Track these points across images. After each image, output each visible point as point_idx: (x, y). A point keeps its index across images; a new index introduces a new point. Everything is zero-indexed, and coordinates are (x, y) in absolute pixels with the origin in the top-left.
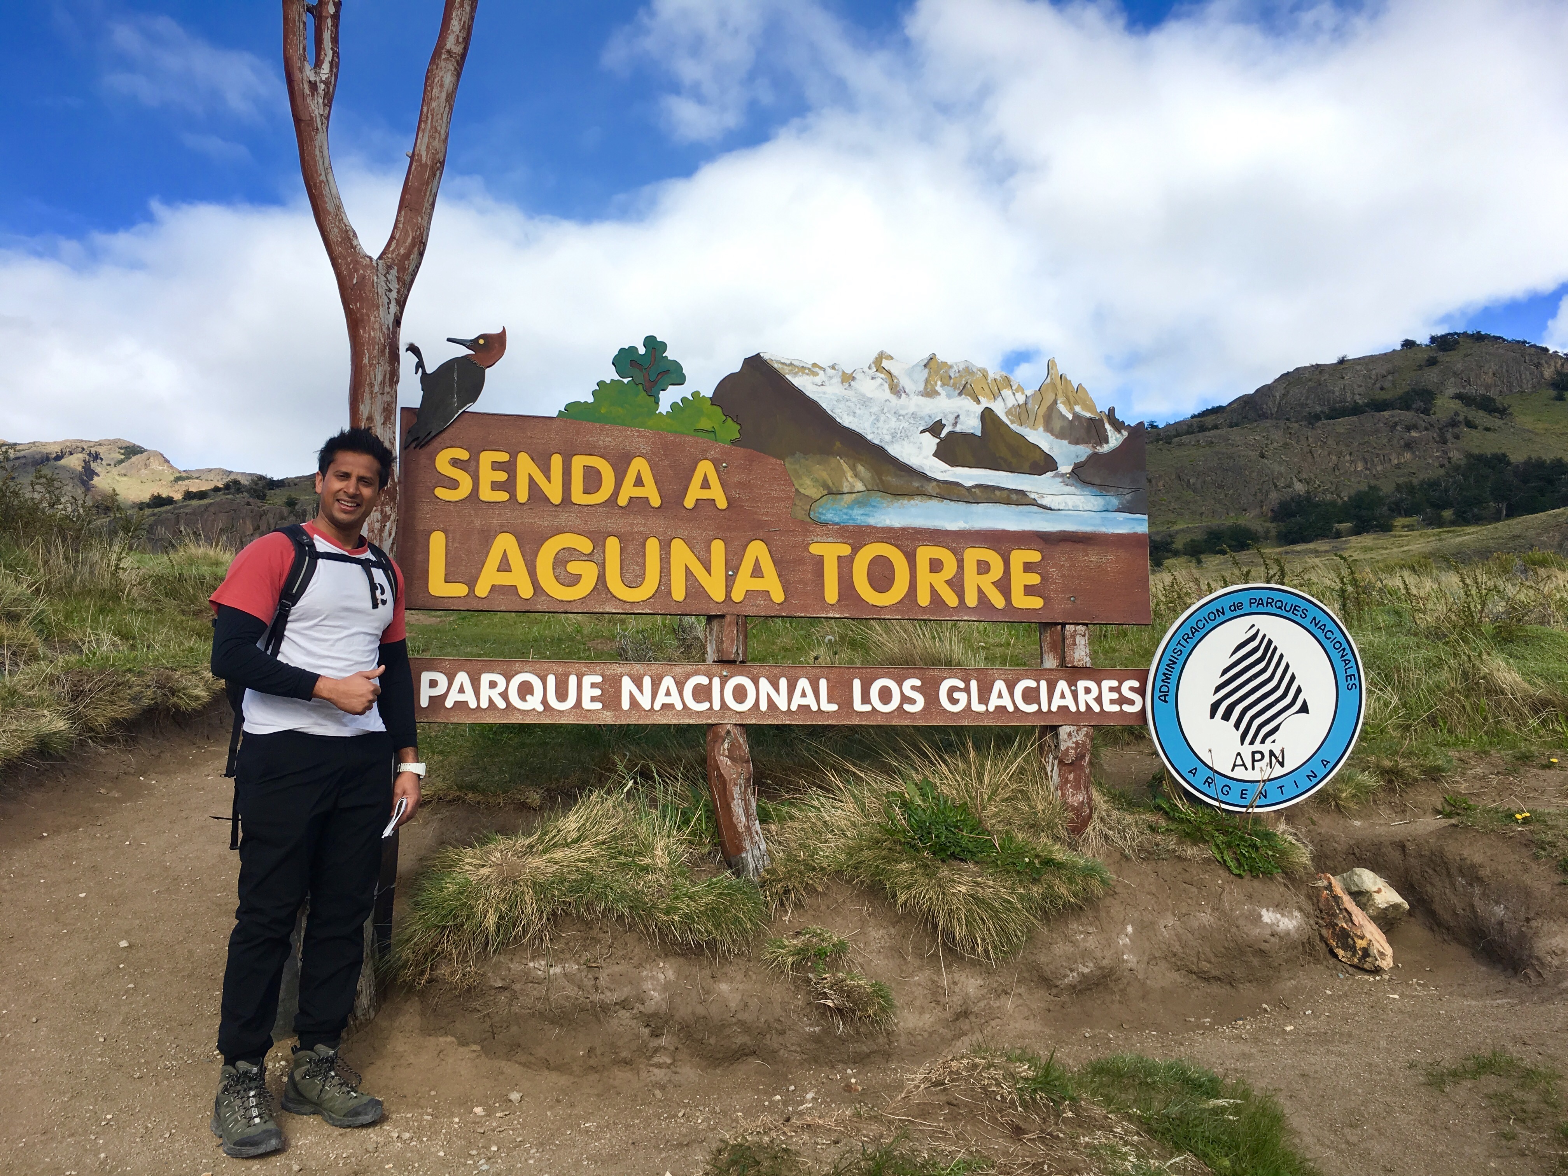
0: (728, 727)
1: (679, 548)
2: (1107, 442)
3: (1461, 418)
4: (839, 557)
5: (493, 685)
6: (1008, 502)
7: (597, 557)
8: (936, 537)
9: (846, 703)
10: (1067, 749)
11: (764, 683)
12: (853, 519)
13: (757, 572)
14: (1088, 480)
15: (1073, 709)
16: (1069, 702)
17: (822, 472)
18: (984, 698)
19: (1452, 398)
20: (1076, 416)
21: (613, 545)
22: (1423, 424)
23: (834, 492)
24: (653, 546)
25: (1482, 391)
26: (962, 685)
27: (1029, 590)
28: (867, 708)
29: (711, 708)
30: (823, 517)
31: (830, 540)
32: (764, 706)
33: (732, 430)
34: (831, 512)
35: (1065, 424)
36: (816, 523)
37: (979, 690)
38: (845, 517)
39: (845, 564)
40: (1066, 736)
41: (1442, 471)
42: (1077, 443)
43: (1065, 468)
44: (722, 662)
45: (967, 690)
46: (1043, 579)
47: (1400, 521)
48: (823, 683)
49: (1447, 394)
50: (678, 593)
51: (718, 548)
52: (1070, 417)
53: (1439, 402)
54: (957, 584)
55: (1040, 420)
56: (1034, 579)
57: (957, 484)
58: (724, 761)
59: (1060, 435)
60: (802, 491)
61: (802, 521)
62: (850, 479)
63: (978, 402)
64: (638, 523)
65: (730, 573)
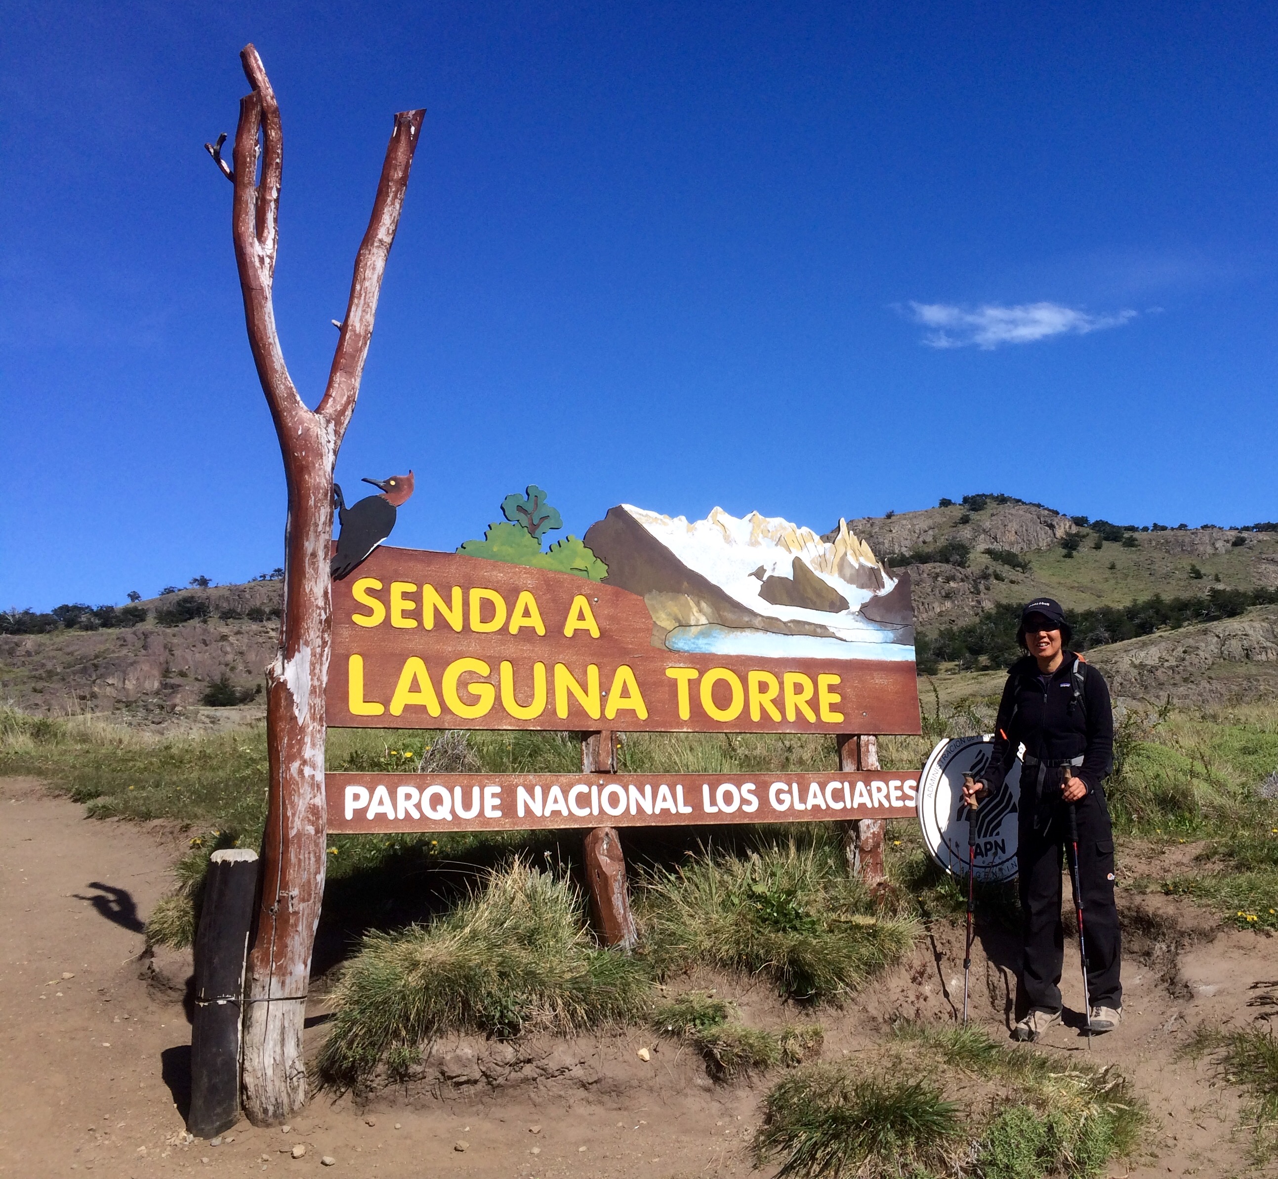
0: (607, 830)
1: (560, 670)
2: (883, 587)
3: (990, 571)
4: (689, 680)
5: (408, 797)
6: (814, 634)
7: (493, 679)
8: (763, 663)
9: (698, 806)
10: (867, 838)
11: (632, 789)
12: (699, 648)
13: (625, 693)
14: (871, 617)
15: (869, 805)
16: (866, 800)
17: (673, 607)
18: (803, 799)
19: (983, 553)
20: (862, 566)
21: (506, 668)
22: (960, 576)
23: (683, 625)
24: (539, 670)
25: (1007, 548)
26: (786, 788)
27: (833, 708)
28: (714, 810)
29: (591, 813)
30: (676, 646)
31: (681, 665)
32: (633, 811)
33: (600, 570)
34: (683, 642)
35: (854, 572)
36: (670, 650)
37: (800, 791)
38: (693, 646)
39: (694, 686)
40: (865, 828)
41: (977, 620)
42: (862, 587)
43: (855, 607)
44: (599, 772)
45: (790, 792)
46: (842, 699)
47: (944, 665)
48: (679, 789)
49: (978, 550)
50: (562, 712)
51: (593, 672)
52: (857, 566)
53: (971, 556)
54: (779, 702)
55: (836, 568)
56: (836, 698)
57: (777, 619)
58: (604, 860)
59: (850, 581)
60: (658, 623)
61: (659, 649)
62: (695, 614)
63: (790, 552)
64: (526, 648)
65: (604, 693)
